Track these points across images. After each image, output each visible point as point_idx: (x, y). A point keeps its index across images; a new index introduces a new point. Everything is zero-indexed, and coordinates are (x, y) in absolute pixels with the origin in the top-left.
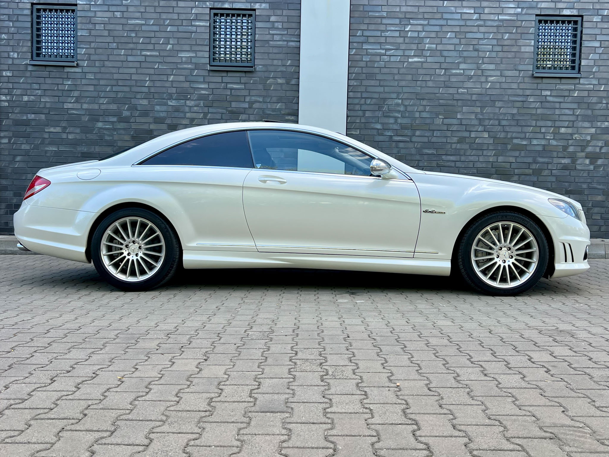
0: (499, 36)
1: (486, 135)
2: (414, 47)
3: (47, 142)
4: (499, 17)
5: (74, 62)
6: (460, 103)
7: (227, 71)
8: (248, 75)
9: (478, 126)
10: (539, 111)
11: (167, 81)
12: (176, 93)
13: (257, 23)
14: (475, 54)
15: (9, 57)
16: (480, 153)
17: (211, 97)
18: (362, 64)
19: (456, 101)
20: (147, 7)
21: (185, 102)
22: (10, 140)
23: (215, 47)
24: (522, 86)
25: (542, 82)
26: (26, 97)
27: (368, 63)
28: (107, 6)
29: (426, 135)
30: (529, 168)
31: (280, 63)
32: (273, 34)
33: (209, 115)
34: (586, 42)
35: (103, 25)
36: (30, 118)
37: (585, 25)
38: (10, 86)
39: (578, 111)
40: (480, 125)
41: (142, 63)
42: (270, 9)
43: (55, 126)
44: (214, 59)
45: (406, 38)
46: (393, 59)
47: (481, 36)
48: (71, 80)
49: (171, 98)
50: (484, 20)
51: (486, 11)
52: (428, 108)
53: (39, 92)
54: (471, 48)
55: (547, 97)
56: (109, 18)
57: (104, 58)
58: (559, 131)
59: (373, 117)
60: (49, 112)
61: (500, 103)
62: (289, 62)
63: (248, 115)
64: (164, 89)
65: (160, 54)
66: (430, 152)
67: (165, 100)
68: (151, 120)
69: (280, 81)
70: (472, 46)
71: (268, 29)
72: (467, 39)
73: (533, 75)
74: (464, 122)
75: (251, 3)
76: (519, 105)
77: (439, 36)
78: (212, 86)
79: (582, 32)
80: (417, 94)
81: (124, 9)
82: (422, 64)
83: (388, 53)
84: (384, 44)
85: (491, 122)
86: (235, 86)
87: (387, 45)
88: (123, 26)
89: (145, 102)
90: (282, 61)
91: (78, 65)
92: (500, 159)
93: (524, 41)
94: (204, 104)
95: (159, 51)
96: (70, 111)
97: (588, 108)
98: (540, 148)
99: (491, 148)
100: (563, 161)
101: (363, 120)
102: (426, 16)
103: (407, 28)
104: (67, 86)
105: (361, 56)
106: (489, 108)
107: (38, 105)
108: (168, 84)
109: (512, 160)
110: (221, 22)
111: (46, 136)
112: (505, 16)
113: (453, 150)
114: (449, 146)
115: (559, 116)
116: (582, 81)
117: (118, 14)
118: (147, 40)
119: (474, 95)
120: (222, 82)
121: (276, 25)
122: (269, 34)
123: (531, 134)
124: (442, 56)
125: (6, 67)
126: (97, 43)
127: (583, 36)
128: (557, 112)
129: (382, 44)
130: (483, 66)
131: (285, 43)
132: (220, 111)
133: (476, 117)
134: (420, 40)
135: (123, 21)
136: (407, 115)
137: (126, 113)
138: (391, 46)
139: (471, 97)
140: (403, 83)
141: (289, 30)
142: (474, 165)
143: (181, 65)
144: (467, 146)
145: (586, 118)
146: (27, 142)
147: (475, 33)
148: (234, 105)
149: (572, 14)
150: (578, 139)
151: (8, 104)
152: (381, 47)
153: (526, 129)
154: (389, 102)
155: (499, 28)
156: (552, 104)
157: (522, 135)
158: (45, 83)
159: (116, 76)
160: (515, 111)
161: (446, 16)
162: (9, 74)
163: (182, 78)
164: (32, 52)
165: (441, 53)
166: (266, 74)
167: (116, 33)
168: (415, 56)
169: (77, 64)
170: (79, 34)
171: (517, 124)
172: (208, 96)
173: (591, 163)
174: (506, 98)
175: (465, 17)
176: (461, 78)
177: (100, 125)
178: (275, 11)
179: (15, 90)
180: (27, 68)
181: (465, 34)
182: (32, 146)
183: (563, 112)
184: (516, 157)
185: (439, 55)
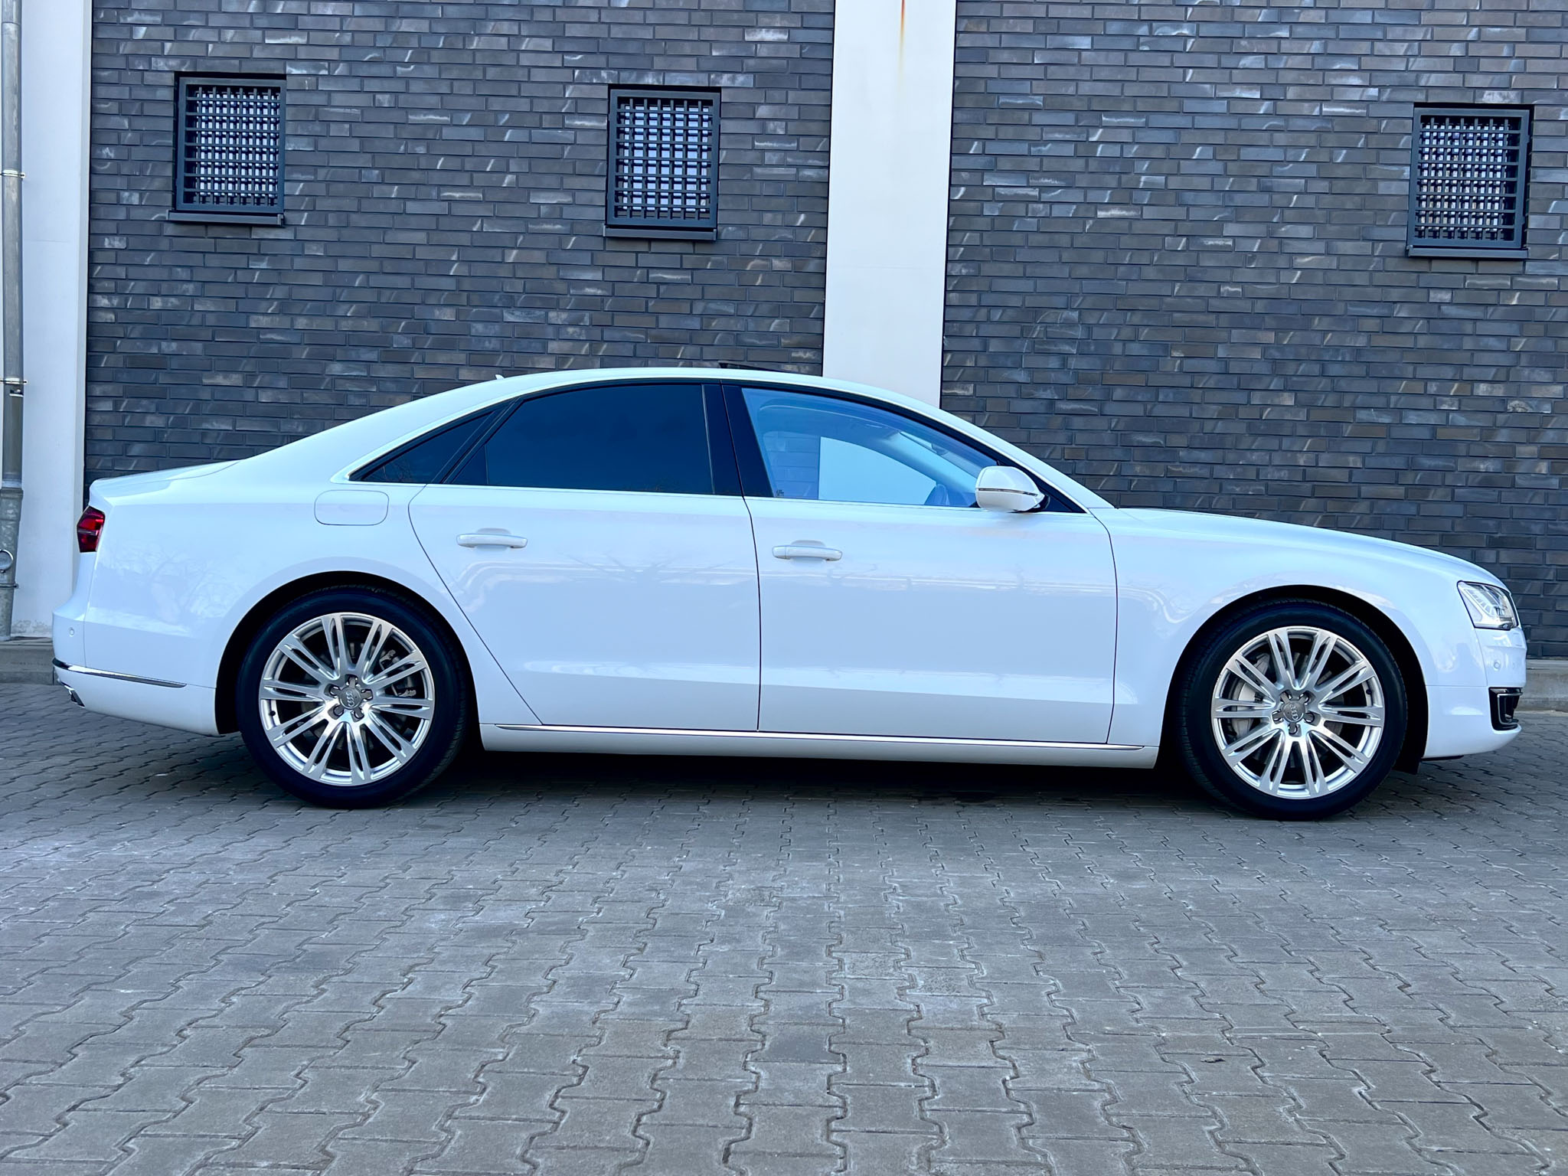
0: (1323, 157)
1: (1288, 400)
2: (1112, 181)
3: (206, 409)
4: (1324, 109)
5: (275, 215)
6: (1224, 320)
7: (650, 240)
8: (700, 248)
9: (1268, 379)
10: (1422, 342)
11: (503, 262)
12: (524, 292)
13: (722, 122)
14: (1264, 199)
15: (118, 204)
16: (1274, 443)
17: (609, 304)
18: (981, 223)
19: (1214, 316)
20: (455, 82)
21: (547, 314)
22: (116, 405)
23: (619, 179)
24: (1378, 278)
25: (1430, 268)
26: (159, 299)
27: (996, 221)
28: (358, 80)
29: (1140, 398)
30: (1396, 483)
31: (779, 220)
32: (763, 150)
33: (605, 346)
34: (1540, 172)
35: (347, 126)
36: (167, 351)
37: (1539, 128)
38: (121, 272)
39: (1520, 342)
40: (1274, 374)
41: (441, 218)
42: (755, 87)
43: (227, 372)
44: (618, 209)
45: (1091, 161)
46: (1057, 211)
47: (1276, 154)
48: (267, 258)
49: (510, 304)
50: (1287, 116)
51: (1292, 93)
52: (1144, 333)
53: (190, 288)
54: (1253, 185)
55: (1444, 308)
56: (362, 108)
57: (349, 204)
58: (1472, 391)
59: (1006, 354)
60: (213, 338)
61: (1326, 320)
62: (802, 217)
63: (699, 348)
64: (494, 282)
65: (487, 196)
66: (1148, 440)
67: (497, 310)
68: (461, 358)
69: (777, 264)
70: (1255, 180)
71: (750, 138)
72: (1242, 163)
73: (1407, 251)
74: (1234, 368)
75: (710, 72)
76: (1371, 325)
77: (1173, 156)
78: (613, 275)
79: (1530, 146)
80: (1118, 296)
81: (399, 86)
82: (1130, 225)
83: (1046, 197)
84: (1036, 175)
85: (1301, 368)
86: (669, 277)
87: (1045, 178)
88: (395, 127)
89: (448, 314)
90: (784, 215)
91: (284, 224)
92: (1325, 459)
93: (1386, 168)
94: (591, 319)
95: (483, 188)
96: (265, 334)
97: (1546, 336)
98: (1425, 434)
99: (1301, 431)
100: (1482, 466)
101: (983, 362)
102: (1141, 106)
103: (1094, 135)
104: (257, 273)
105: (979, 204)
106: (1297, 333)
107: (187, 320)
108: (503, 272)
109: (1353, 461)
110: (635, 118)
111: (205, 395)
112: (1340, 107)
113: (1206, 436)
114: (1196, 426)
115: (1472, 355)
116: (1530, 267)
117: (385, 100)
118: (455, 164)
119: (1259, 301)
120: (637, 267)
121: (771, 125)
122: (753, 149)
123: (1403, 398)
124: (1180, 205)
125: (111, 227)
126: (334, 169)
127: (1534, 156)
128: (1468, 343)
129: (1031, 174)
130: (1283, 229)
131: (793, 171)
132: (632, 335)
133: (1263, 355)
134: (1126, 165)
135: (396, 116)
136: (1092, 348)
137: (402, 341)
138: (1054, 179)
139: (1253, 304)
140: (1083, 271)
141: (801, 139)
142: (1258, 475)
143: (538, 224)
144: (1240, 428)
145: (1539, 360)
146: (157, 409)
147: (1263, 149)
148: (664, 321)
149: (1506, 102)
150: (1520, 410)
151: (113, 317)
152: (1028, 182)
153: (1389, 386)
154: (1049, 317)
155: (1325, 135)
156: (1456, 323)
157: (1380, 401)
158: (205, 267)
159: (377, 251)
160: (1361, 341)
161: (1190, 106)
162: (118, 243)
163: (539, 257)
164: (175, 190)
165: (1177, 198)
166: (745, 248)
167: (378, 146)
168: (1112, 204)
169: (284, 220)
170: (289, 147)
171: (1367, 374)
172: (602, 301)
173: (1552, 472)
174: (1340, 309)
175: (1240, 108)
176: (1226, 259)
177: (336, 368)
178: (770, 92)
179: (132, 283)
180: (161, 228)
181: (1239, 150)
182: (171, 419)
183: (1482, 344)
184: (1364, 455)
185: (1173, 203)
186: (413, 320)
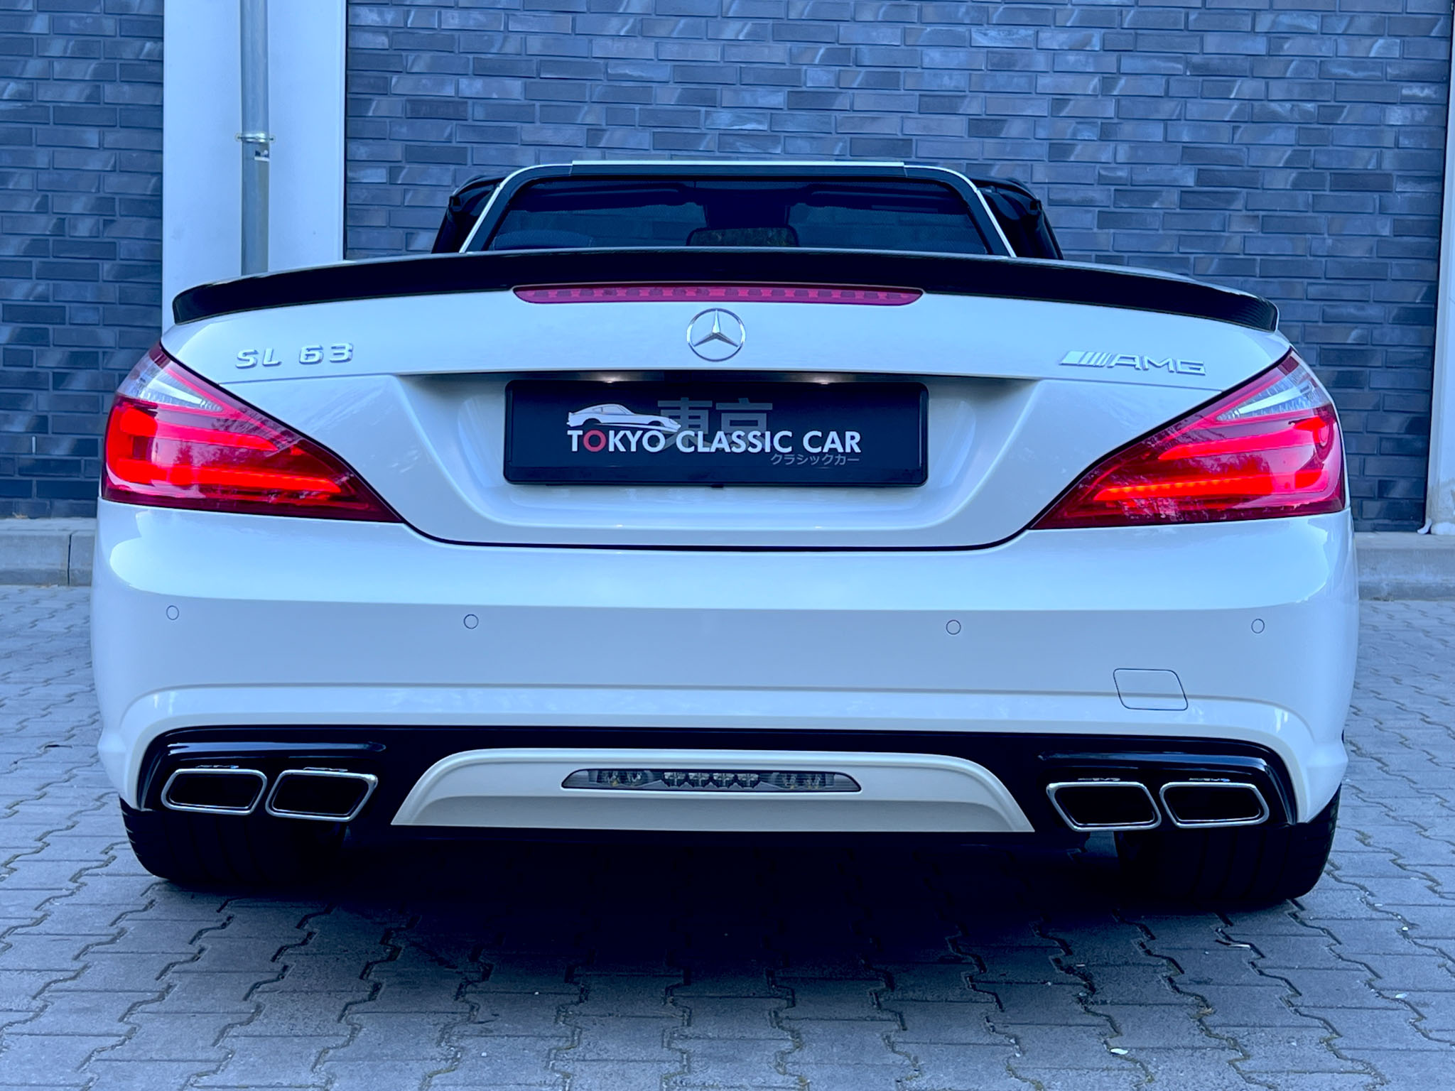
186: (837, 46)
